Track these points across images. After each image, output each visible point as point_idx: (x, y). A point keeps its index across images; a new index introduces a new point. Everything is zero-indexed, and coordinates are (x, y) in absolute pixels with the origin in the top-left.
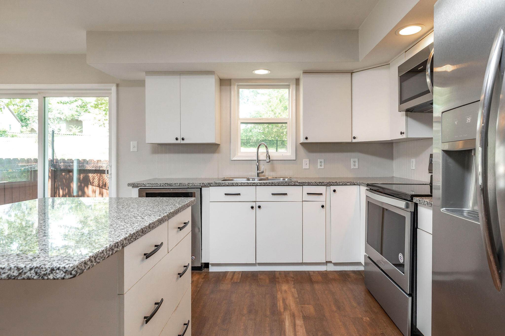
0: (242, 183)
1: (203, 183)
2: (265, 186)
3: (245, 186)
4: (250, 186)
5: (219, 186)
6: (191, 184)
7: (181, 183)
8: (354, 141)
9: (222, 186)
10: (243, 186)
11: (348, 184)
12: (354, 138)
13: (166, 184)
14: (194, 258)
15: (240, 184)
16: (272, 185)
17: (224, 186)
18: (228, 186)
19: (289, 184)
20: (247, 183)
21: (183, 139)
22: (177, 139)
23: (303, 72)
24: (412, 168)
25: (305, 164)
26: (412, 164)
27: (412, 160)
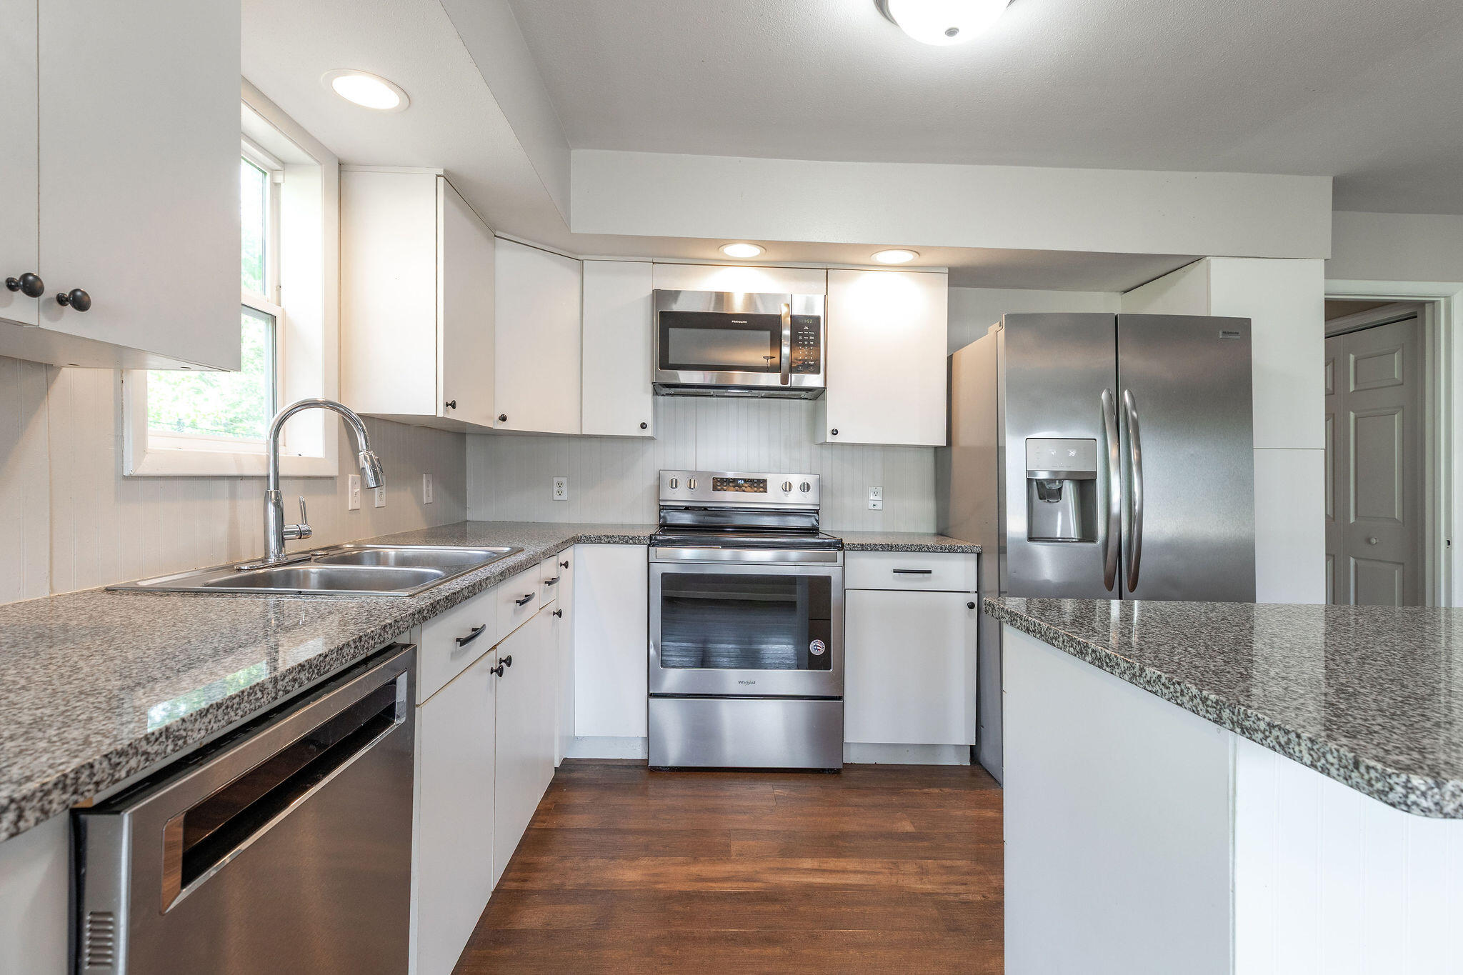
1: (420, 611)
5: (449, 608)
6: (391, 626)
8: (500, 426)
12: (503, 418)
15: (484, 585)
16: (519, 572)
21: (78, 301)
22: (29, 286)
23: (442, 173)
24: (556, 497)
25: (352, 492)
26: (556, 488)
27: (556, 480)
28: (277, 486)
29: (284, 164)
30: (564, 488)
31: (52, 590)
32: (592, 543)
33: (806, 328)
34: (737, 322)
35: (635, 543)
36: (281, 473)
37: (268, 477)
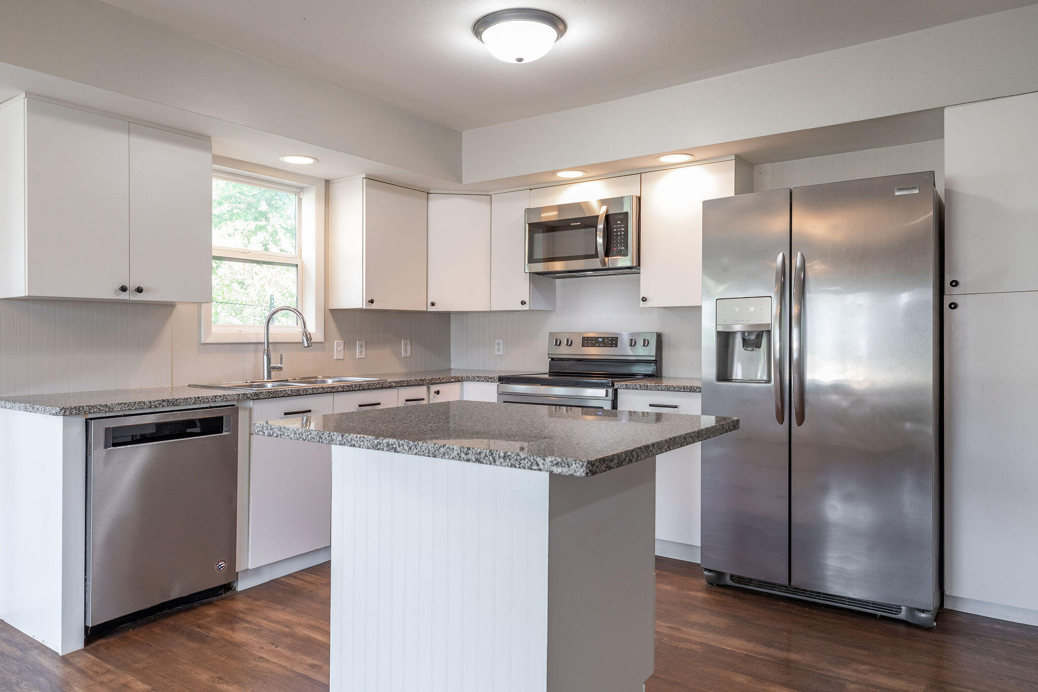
0: (314, 389)
1: (244, 394)
2: (349, 391)
3: (318, 393)
4: (327, 393)
5: (275, 397)
6: (220, 396)
7: (199, 398)
8: (431, 309)
9: (280, 397)
10: (315, 394)
11: (453, 380)
12: (433, 304)
13: (164, 401)
14: (222, 566)
15: (310, 391)
16: (359, 390)
17: (283, 397)
18: (289, 396)
19: (382, 385)
20: (322, 388)
21: (139, 290)
22: (124, 289)
23: (365, 177)
24: (497, 353)
25: (337, 350)
26: (496, 347)
27: (497, 341)
28: (268, 347)
29: (302, 188)
30: (501, 347)
31: (172, 384)
32: (471, 381)
33: (619, 222)
34: (574, 224)
35: (492, 382)
36: (270, 341)
37: (265, 343)
